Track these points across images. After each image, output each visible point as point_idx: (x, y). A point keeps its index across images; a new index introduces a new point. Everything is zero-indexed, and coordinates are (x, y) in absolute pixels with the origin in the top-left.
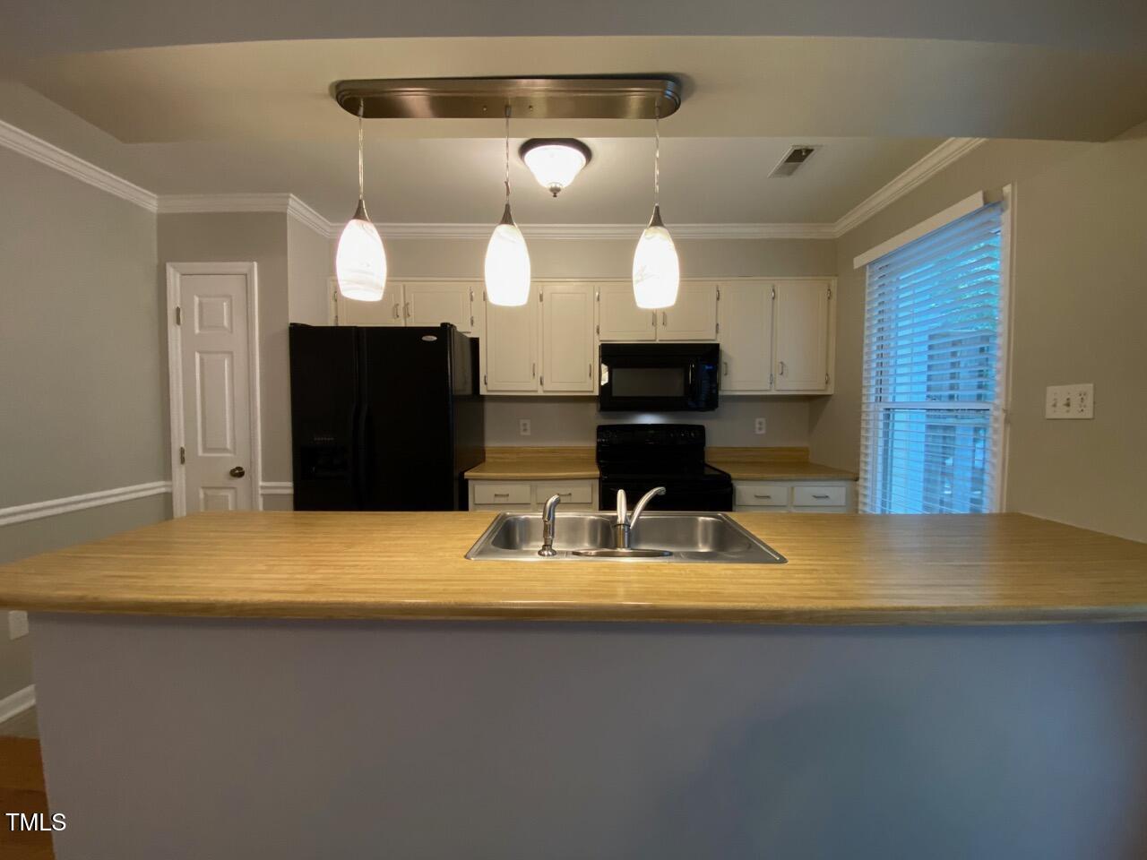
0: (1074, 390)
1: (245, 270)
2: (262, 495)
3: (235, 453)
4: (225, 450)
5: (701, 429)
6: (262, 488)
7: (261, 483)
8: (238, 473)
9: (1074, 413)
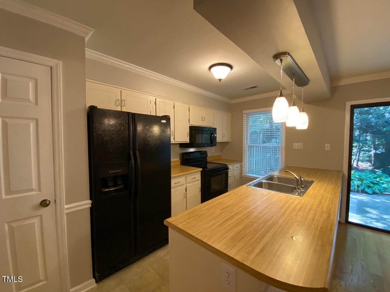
0: (299, 144)
1: (51, 64)
2: (66, 214)
3: (40, 190)
4: (32, 190)
5: (205, 153)
6: (67, 209)
7: (66, 206)
8: (44, 204)
9: (299, 148)
